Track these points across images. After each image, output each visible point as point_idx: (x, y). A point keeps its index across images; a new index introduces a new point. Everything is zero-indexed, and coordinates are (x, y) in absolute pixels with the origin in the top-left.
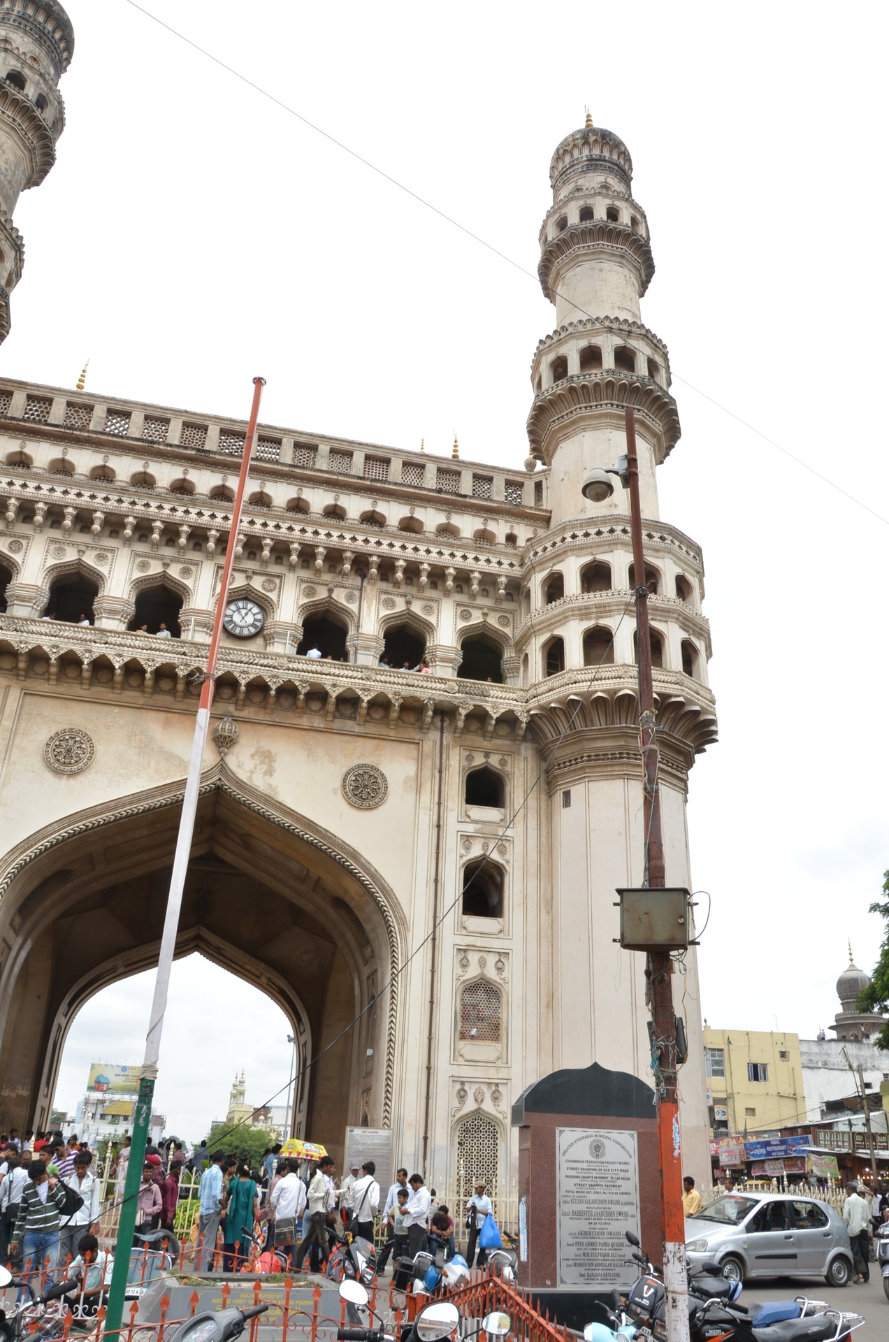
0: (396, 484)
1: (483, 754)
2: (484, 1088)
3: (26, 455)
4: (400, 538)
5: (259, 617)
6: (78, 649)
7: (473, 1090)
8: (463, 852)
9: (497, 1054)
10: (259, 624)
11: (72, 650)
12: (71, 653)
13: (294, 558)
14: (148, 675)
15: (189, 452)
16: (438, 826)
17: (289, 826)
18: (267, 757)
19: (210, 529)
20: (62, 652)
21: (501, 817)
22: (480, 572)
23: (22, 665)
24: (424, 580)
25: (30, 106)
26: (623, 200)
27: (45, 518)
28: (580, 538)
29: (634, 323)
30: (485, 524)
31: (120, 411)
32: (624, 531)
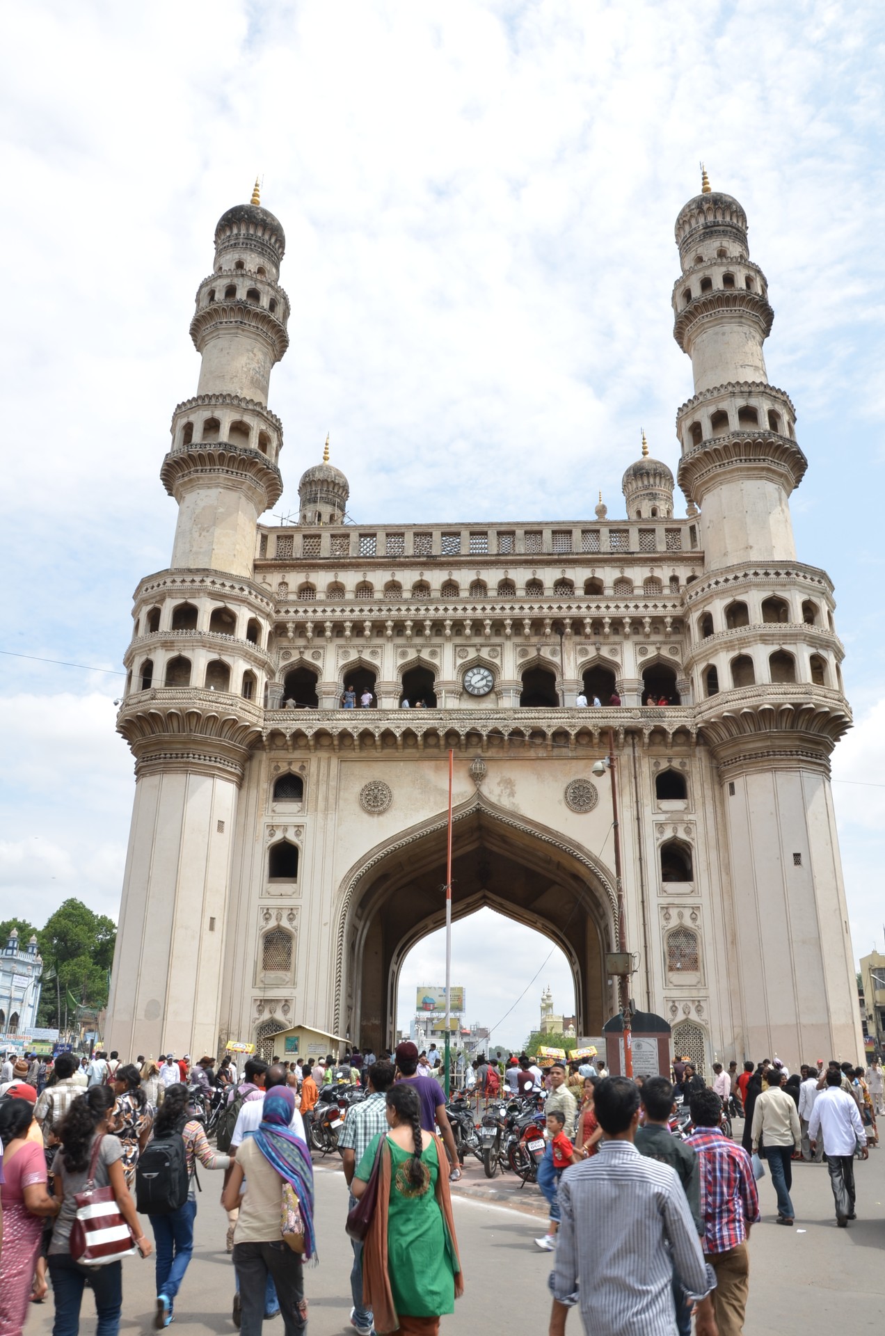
0: (577, 554)
1: (666, 760)
2: (690, 1004)
3: (311, 584)
4: (585, 600)
5: (490, 678)
6: (371, 727)
7: (682, 1006)
8: (659, 836)
9: (697, 980)
10: (490, 684)
11: (366, 728)
12: (366, 730)
13: (508, 631)
14: (419, 738)
15: (421, 559)
16: (638, 819)
17: (531, 831)
18: (509, 784)
19: (445, 620)
20: (360, 731)
21: (685, 806)
22: (650, 617)
23: (336, 742)
24: (607, 630)
25: (266, 313)
26: (739, 264)
27: (332, 632)
28: (722, 583)
29: (754, 382)
30: (652, 571)
31: (368, 534)
32: (756, 574)
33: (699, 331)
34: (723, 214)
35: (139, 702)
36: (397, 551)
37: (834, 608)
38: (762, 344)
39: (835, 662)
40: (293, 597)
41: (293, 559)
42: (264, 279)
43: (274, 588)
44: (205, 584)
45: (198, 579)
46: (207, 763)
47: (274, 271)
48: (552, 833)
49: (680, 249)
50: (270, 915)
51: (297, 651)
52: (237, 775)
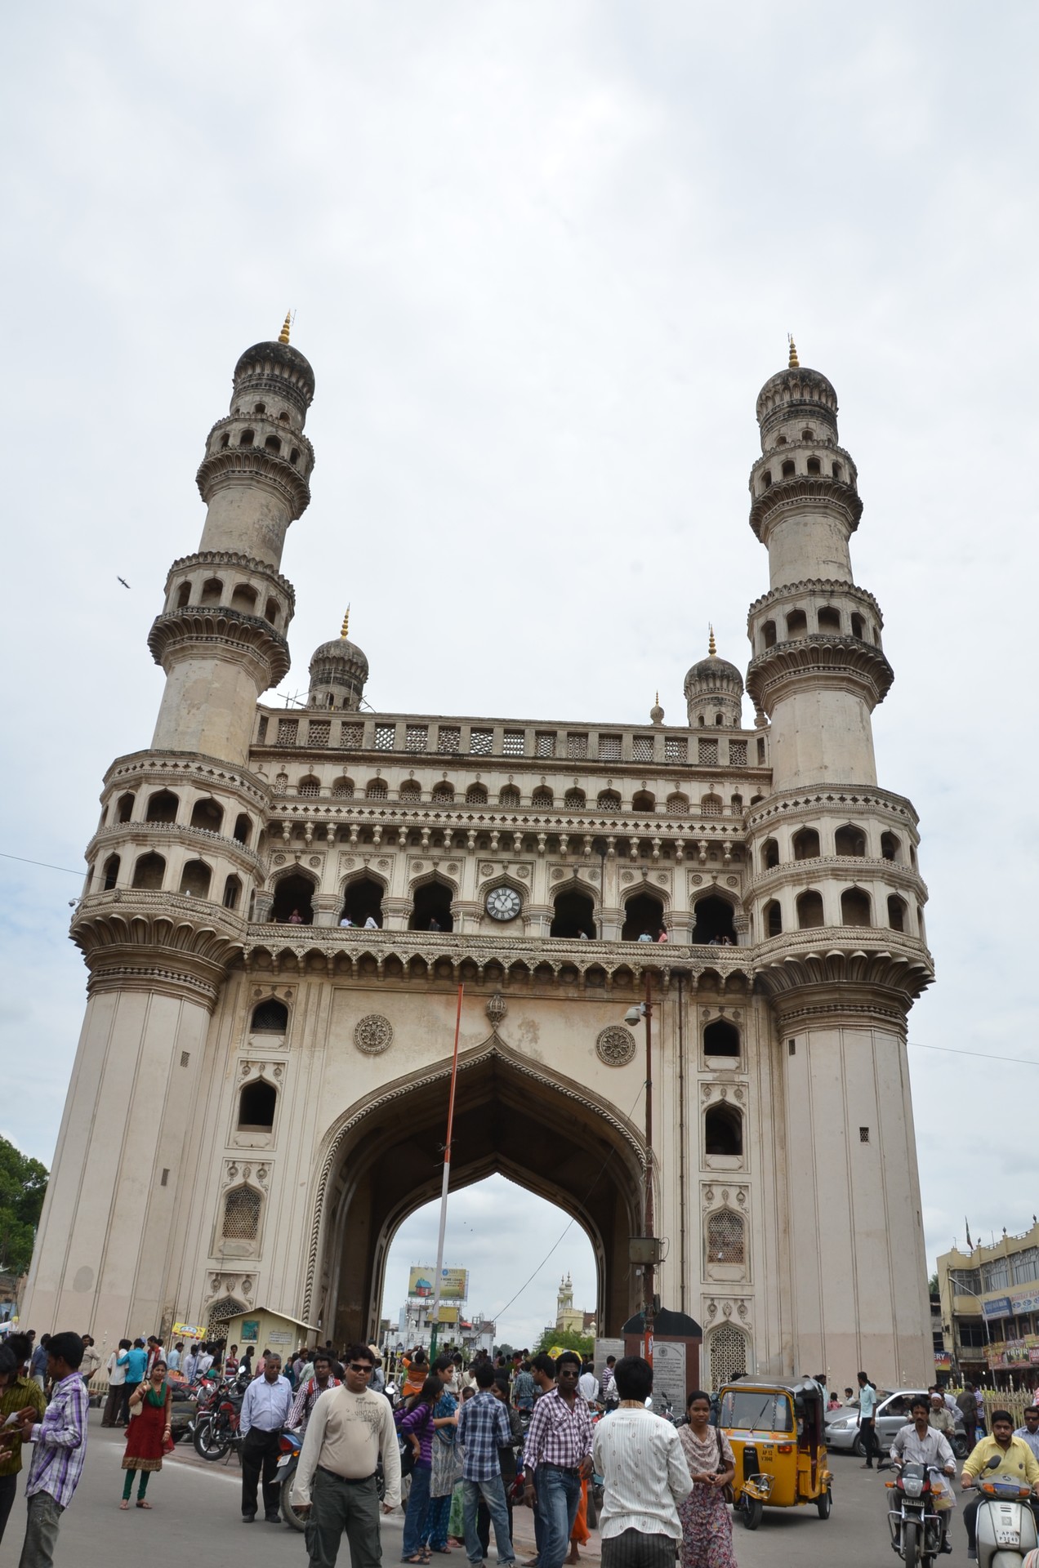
0: (627, 762)
1: (718, 1009)
2: (731, 1303)
3: (315, 778)
4: (633, 817)
5: (517, 901)
6: (373, 950)
7: (722, 1305)
8: (704, 1098)
9: (740, 1275)
10: (517, 908)
11: (367, 951)
12: (367, 953)
13: (542, 847)
14: (429, 967)
15: (446, 757)
16: (681, 1077)
17: (553, 1086)
18: (532, 1027)
19: (469, 830)
20: (360, 954)
21: (737, 1065)
22: (706, 841)
23: (330, 966)
24: (656, 852)
25: (286, 464)
26: (827, 448)
27: (335, 835)
28: (791, 807)
29: (837, 581)
30: (712, 788)
31: (386, 723)
32: (830, 798)
33: (779, 519)
34: (811, 393)
35: (100, 904)
36: (419, 746)
37: (918, 842)
38: (847, 539)
39: (917, 904)
40: (292, 792)
41: (296, 748)
42: (287, 426)
43: (271, 780)
44: (190, 770)
45: (181, 763)
46: (175, 981)
47: (299, 418)
48: (580, 1089)
49: (761, 427)
50: (236, 1170)
51: (293, 856)
52: (210, 998)
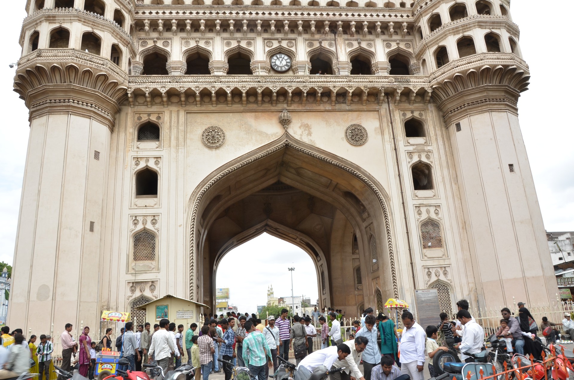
1: (410, 112)
2: (439, 269)
4: (350, 11)
5: (288, 61)
6: (208, 87)
7: (434, 271)
8: (409, 160)
9: (442, 253)
10: (289, 64)
11: (205, 88)
12: (205, 89)
13: (300, 29)
14: (244, 95)
16: (395, 149)
17: (324, 159)
18: (307, 127)
19: (257, 20)
20: (201, 89)
21: (425, 141)
22: (393, 22)
23: (183, 99)
24: (365, 30)
27: (177, 27)
35: (30, 59)
40: (148, 3)
50: (138, 221)
51: (152, 41)
52: (109, 120)
